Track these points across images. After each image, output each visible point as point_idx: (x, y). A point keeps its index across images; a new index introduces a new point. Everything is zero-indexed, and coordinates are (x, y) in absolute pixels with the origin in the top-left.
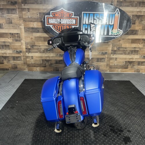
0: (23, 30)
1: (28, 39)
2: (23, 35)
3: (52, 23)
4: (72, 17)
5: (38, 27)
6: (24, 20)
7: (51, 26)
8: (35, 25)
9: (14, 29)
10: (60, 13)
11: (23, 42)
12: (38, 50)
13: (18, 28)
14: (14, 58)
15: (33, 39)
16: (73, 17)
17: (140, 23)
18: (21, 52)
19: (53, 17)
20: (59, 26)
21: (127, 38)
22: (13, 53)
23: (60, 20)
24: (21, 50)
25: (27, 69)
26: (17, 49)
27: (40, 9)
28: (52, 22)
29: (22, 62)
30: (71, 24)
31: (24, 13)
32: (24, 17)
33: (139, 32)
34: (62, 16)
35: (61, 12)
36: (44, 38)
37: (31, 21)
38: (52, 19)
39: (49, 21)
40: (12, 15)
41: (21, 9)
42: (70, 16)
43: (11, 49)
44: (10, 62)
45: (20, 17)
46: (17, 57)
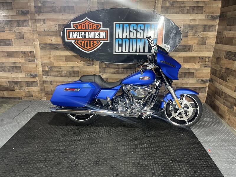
0: (38, 47)
1: (45, 58)
2: (39, 53)
3: (74, 38)
4: (100, 29)
5: (57, 43)
6: (39, 35)
7: (73, 41)
8: (53, 40)
9: (26, 46)
10: (84, 24)
11: (39, 62)
12: (59, 73)
13: (31, 44)
14: (29, 84)
15: (51, 59)
16: (102, 29)
17: (194, 36)
18: (36, 75)
19: (75, 29)
20: (84, 41)
21: (177, 56)
22: (26, 77)
23: (85, 33)
24: (37, 73)
25: (45, 98)
26: (31, 72)
27: (59, 19)
28: (74, 36)
29: (39, 88)
30: (100, 38)
31: (38, 25)
32: (39, 30)
33: (193, 48)
34: (87, 29)
35: (86, 23)
36: (66, 57)
37: (48, 36)
38: (74, 32)
39: (70, 35)
40: (23, 28)
41: (34, 20)
42: (97, 28)
43: (24, 72)
44: (23, 89)
45: (33, 31)
46: (32, 83)
